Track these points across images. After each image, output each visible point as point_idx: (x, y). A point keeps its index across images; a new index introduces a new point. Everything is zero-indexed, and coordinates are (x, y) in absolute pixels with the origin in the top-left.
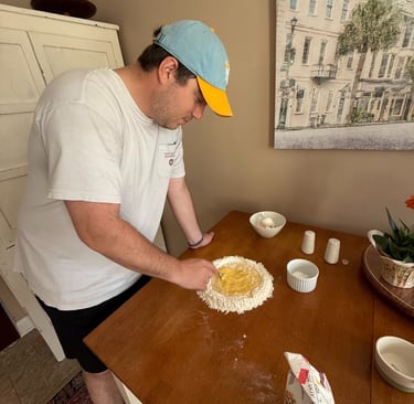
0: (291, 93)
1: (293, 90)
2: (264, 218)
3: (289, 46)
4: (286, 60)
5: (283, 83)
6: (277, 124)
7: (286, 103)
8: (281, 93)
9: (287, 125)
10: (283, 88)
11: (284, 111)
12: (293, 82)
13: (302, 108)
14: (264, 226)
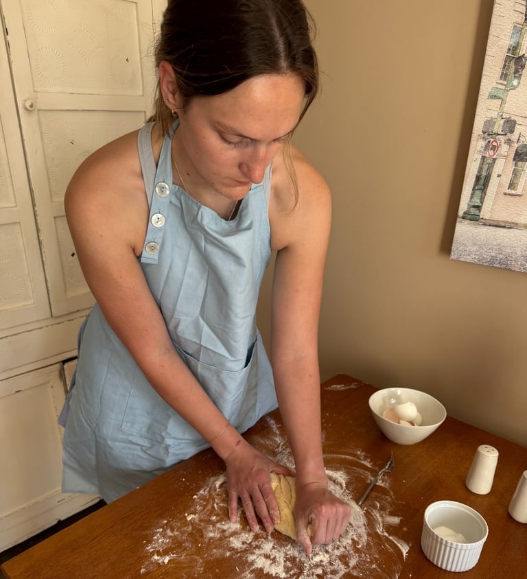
0: (504, 149)
1: (509, 142)
2: (399, 401)
3: (514, 49)
4: (504, 76)
5: (489, 123)
6: (463, 207)
7: (491, 166)
8: (482, 143)
9: (485, 213)
10: (488, 133)
11: (482, 183)
12: (510, 125)
13: (521, 183)
14: (398, 418)
